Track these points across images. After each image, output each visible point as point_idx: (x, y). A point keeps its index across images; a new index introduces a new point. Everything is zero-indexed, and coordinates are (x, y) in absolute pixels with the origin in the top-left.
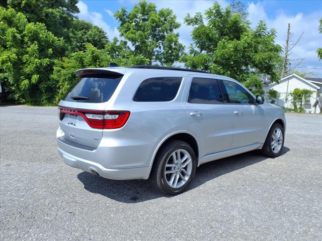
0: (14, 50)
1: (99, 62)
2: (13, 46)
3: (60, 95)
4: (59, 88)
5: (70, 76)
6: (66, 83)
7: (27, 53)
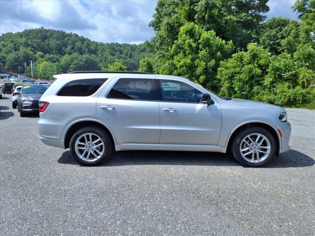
0: (190, 56)
1: (258, 60)
2: (190, 53)
3: (221, 92)
4: (221, 86)
5: (230, 75)
6: (226, 82)
7: (198, 58)
